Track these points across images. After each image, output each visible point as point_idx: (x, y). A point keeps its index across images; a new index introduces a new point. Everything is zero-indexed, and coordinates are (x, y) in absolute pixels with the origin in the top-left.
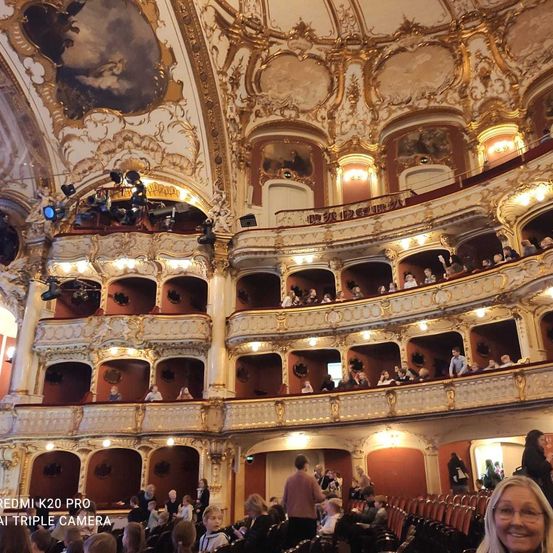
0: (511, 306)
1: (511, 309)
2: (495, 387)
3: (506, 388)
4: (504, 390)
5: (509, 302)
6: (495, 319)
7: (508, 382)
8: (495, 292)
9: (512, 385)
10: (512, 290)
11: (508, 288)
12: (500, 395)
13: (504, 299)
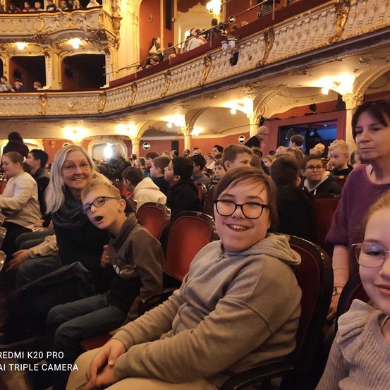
0: (44, 46)
1: (44, 48)
2: (31, 103)
3: (33, 105)
4: (31, 106)
5: (43, 43)
6: (30, 53)
7: (35, 101)
8: (34, 32)
9: (37, 103)
10: (47, 34)
11: (44, 31)
12: (28, 109)
13: (40, 39)
